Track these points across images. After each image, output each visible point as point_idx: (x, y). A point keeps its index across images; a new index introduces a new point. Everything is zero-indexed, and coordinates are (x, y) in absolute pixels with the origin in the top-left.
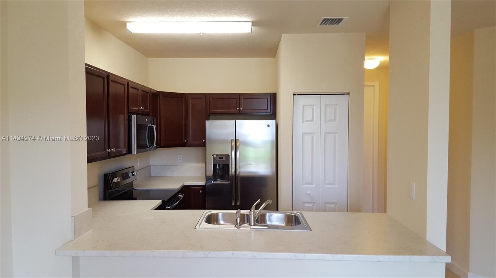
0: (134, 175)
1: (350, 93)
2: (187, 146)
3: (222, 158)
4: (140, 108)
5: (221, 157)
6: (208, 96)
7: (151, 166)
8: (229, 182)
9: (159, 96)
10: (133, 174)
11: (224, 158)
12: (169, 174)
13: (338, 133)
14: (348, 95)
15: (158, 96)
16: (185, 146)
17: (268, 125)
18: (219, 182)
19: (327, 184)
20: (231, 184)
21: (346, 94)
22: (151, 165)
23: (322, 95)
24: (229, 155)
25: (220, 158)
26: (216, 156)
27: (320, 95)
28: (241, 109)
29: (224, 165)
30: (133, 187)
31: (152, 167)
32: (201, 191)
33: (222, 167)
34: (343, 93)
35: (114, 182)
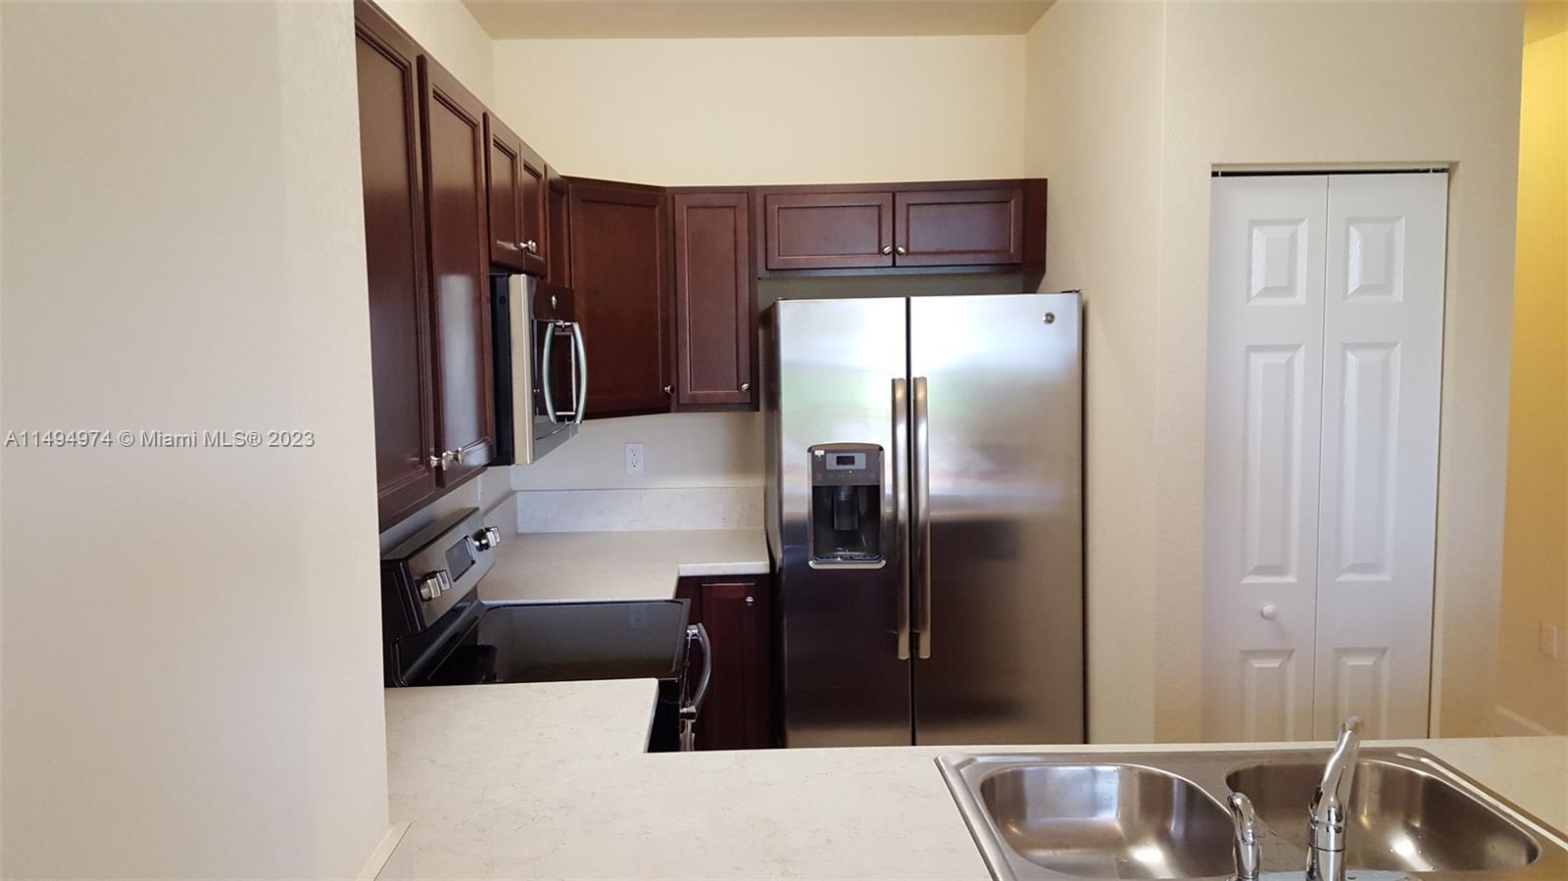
0: (487, 546)
1: (1455, 164)
2: (672, 408)
3: (851, 460)
4: (523, 245)
5: (844, 455)
6: (760, 200)
7: (515, 492)
8: (884, 562)
9: (565, 198)
10: (484, 542)
11: (861, 462)
12: (589, 522)
13: (1400, 344)
14: (1445, 175)
15: (562, 197)
16: (665, 410)
17: (1047, 315)
18: (841, 562)
19: (1349, 570)
20: (894, 570)
21: (1435, 171)
22: (514, 489)
23: (1331, 176)
24: (881, 449)
25: (840, 461)
26: (822, 453)
27: (1326, 176)
28: (901, 250)
29: (855, 489)
30: (480, 597)
31: (519, 495)
32: (750, 599)
33: (847, 496)
34: (1422, 167)
35: (425, 596)
